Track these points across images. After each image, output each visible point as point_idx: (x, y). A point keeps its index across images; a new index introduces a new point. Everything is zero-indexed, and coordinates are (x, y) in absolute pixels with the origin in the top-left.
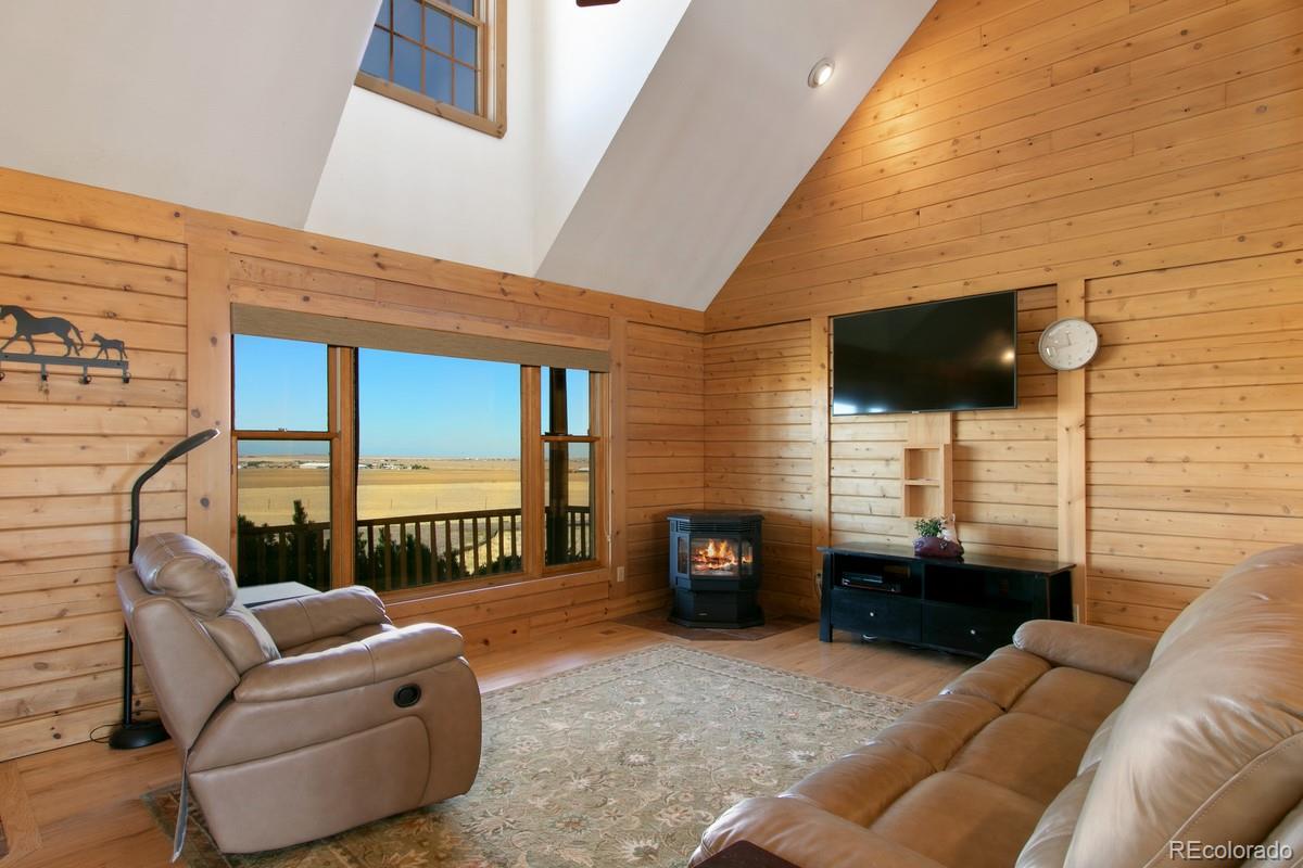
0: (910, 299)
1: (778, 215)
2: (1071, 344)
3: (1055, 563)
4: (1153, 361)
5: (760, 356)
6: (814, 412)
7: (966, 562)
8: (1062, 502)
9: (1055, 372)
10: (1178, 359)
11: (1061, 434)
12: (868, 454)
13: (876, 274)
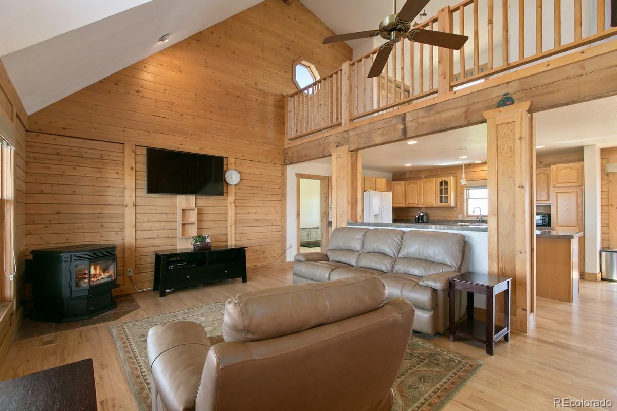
0: (178, 148)
1: (101, 82)
2: (232, 177)
3: (227, 246)
4: (250, 185)
5: (84, 155)
6: (126, 191)
7: (212, 249)
8: (229, 226)
9: (228, 184)
10: (255, 186)
11: (229, 205)
12: (158, 212)
13: (162, 133)
